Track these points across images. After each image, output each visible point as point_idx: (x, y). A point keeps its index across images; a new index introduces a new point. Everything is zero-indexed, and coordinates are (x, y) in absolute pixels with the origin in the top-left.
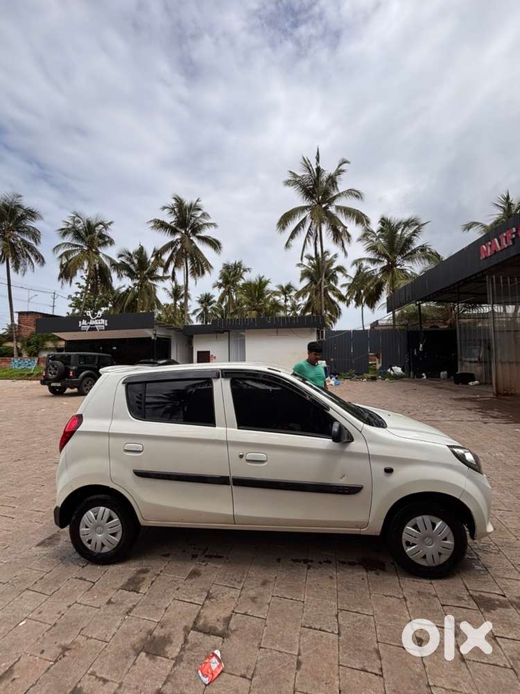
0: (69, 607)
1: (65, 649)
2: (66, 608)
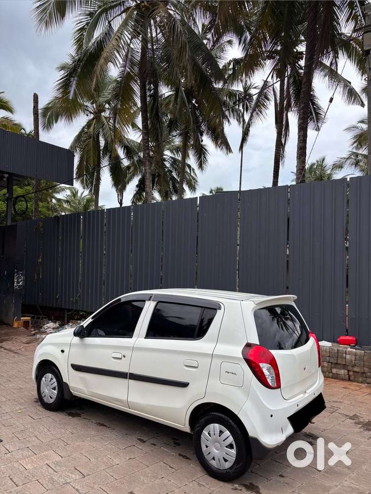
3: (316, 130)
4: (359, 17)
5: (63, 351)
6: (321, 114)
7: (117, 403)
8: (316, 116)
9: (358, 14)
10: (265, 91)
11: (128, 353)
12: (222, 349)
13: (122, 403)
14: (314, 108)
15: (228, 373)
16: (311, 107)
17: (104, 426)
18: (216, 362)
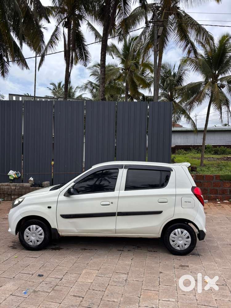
3: (84, 65)
4: (121, 8)
5: (49, 207)
6: (88, 57)
7: (105, 232)
8: (85, 57)
9: (121, 5)
10: (56, 33)
11: (114, 201)
12: (180, 191)
13: (110, 231)
14: (84, 52)
15: (186, 202)
16: (83, 51)
17: (86, 249)
18: (178, 198)
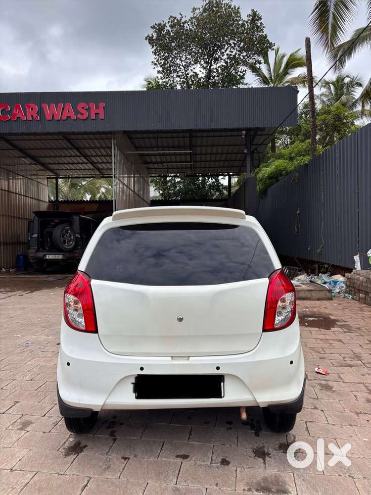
0: (334, 425)
1: (357, 414)
2: (336, 426)
